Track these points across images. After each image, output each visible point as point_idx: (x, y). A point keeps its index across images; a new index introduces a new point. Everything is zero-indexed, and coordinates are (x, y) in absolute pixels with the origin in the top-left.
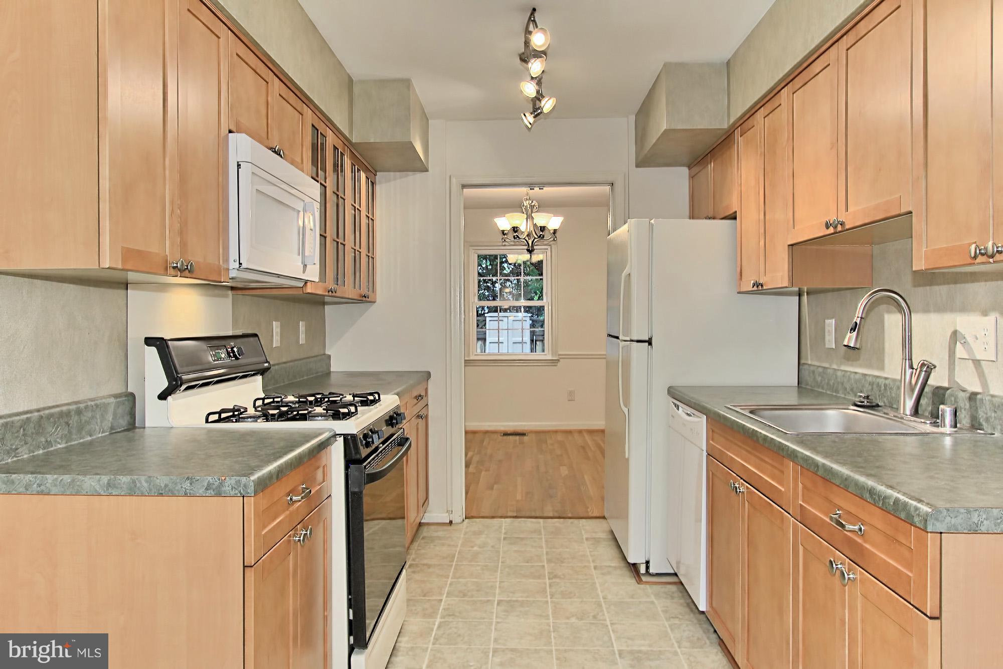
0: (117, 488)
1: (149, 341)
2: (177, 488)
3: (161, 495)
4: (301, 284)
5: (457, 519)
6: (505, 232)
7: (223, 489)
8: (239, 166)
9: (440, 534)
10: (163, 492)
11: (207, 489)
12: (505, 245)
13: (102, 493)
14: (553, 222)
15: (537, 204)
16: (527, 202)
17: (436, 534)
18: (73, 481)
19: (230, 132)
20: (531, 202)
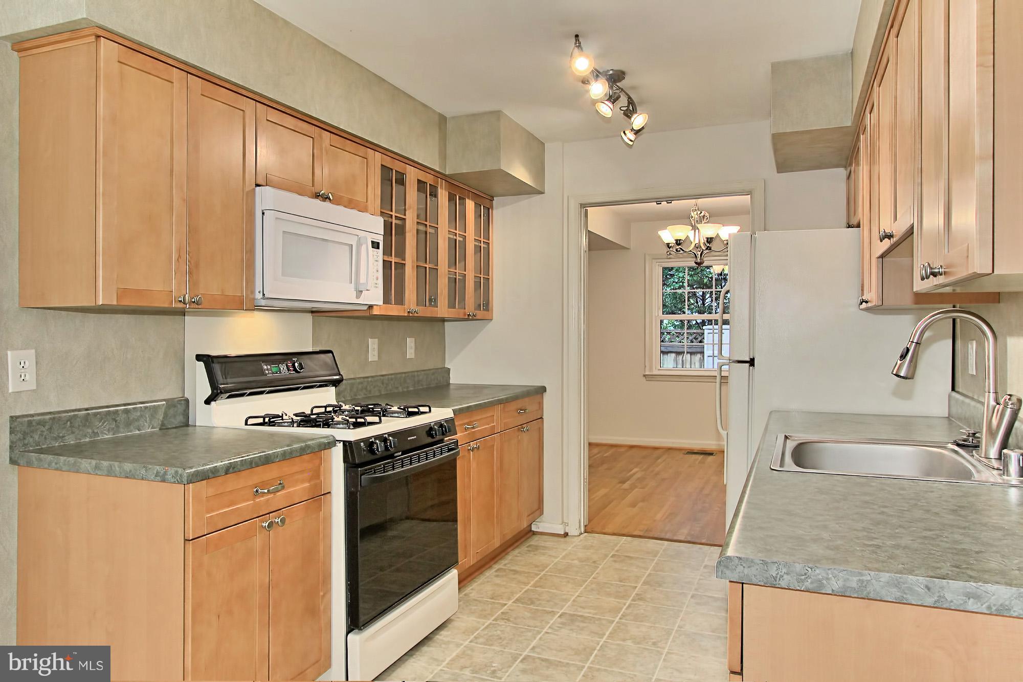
0: (100, 470)
1: (199, 358)
2: (137, 473)
3: (127, 477)
4: (365, 308)
5: (573, 530)
6: (670, 245)
7: (167, 477)
8: (263, 214)
9: (548, 544)
10: (128, 476)
11: (156, 476)
12: (670, 258)
13: (92, 473)
14: (726, 232)
15: (707, 214)
16: (695, 213)
17: (543, 544)
18: (75, 462)
19: (257, 185)
20: (699, 212)
